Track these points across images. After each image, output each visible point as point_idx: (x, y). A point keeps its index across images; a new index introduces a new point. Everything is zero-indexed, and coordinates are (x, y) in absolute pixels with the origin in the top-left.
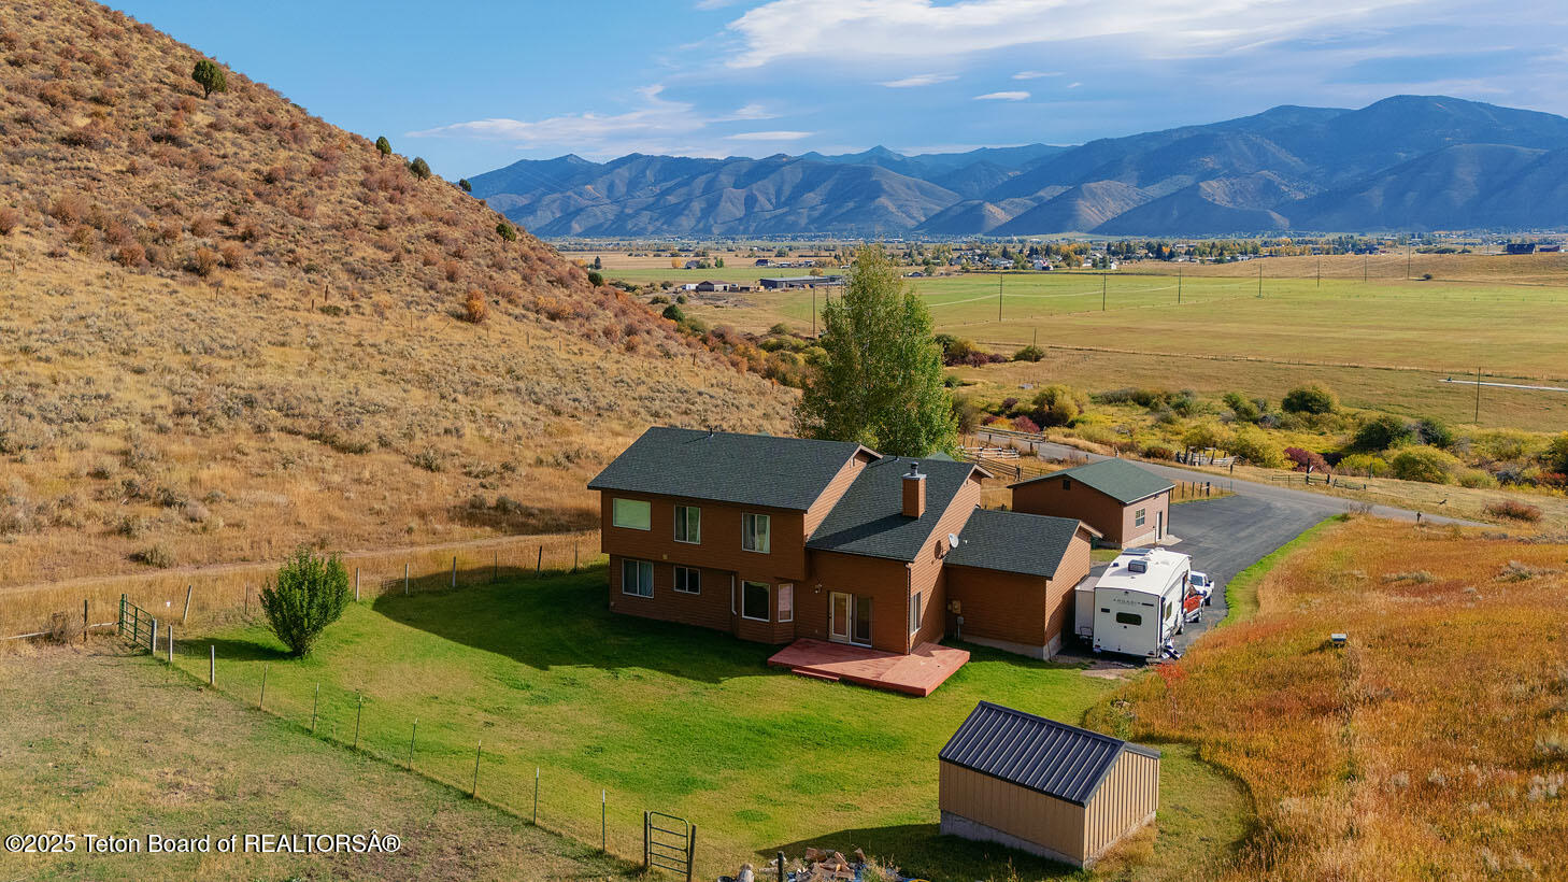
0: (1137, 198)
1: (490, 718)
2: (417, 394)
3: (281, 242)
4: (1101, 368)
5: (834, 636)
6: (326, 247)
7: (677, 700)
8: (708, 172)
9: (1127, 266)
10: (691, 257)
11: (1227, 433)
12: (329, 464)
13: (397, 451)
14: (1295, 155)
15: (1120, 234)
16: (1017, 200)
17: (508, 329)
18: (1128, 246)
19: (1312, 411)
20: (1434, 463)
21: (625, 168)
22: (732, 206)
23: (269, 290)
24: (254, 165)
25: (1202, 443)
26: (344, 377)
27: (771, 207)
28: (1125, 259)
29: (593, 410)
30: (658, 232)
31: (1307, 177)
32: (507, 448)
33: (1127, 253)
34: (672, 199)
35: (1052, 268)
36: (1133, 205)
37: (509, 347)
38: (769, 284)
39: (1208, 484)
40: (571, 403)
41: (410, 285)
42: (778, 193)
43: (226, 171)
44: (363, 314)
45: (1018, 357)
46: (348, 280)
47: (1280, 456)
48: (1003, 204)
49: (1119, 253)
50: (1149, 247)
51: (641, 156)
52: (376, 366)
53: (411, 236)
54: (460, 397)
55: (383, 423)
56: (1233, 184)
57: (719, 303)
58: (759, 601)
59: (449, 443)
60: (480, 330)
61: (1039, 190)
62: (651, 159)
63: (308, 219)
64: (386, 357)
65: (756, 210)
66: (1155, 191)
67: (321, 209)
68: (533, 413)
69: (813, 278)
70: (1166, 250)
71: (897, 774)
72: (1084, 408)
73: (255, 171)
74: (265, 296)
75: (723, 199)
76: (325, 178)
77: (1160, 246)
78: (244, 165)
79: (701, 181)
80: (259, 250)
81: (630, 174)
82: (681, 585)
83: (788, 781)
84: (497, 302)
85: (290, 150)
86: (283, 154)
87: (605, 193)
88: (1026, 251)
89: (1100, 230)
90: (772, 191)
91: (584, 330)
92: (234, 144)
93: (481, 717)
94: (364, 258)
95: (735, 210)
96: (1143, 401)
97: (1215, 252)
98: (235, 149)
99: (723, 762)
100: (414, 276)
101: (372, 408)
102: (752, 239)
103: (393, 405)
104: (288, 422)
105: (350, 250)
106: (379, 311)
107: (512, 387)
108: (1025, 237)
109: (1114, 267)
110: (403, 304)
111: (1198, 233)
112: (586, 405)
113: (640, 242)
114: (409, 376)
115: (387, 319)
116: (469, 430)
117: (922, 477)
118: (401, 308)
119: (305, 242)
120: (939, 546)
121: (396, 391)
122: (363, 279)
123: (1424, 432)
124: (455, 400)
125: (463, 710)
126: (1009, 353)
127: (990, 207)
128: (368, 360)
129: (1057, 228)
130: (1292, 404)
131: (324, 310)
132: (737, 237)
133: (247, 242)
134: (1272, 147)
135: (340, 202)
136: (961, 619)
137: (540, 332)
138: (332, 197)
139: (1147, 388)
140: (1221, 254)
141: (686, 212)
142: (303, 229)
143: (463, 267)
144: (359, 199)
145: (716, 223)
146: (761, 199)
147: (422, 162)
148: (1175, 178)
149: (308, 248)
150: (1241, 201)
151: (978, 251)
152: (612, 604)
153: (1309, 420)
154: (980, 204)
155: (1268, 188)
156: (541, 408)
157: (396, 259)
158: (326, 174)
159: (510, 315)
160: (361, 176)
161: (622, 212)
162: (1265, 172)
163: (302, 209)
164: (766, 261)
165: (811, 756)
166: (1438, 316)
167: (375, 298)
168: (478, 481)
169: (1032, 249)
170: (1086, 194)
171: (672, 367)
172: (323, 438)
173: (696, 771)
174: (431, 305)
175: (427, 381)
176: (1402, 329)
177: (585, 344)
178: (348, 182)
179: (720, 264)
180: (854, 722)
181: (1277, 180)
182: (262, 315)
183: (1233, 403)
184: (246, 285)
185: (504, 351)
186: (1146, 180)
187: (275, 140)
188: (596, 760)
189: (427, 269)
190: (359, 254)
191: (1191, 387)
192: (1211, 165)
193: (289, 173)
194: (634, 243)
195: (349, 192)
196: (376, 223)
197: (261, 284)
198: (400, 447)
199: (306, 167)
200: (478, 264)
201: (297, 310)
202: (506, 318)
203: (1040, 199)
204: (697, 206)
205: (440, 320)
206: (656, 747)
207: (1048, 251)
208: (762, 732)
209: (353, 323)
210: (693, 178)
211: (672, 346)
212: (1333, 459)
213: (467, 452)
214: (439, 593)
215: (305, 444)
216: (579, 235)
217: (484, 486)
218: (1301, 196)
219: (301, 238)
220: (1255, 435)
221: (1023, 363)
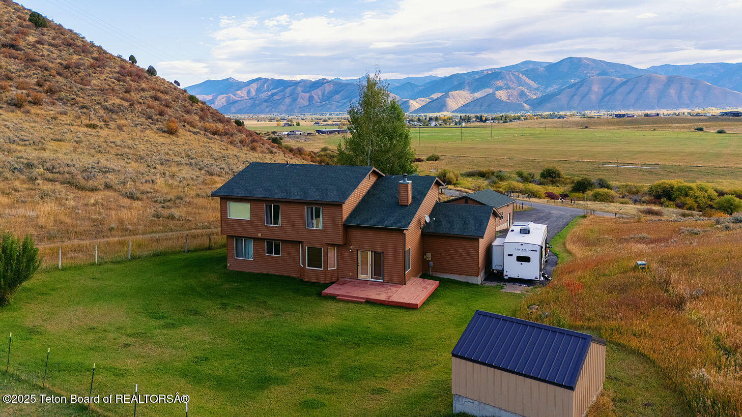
0: (471, 98)
1: (129, 340)
2: (134, 165)
3: (68, 94)
4: (463, 163)
5: (361, 277)
6: (93, 98)
7: (263, 321)
8: (292, 86)
9: (468, 124)
10: (285, 122)
11: (521, 186)
12: (71, 196)
13: (115, 190)
14: (532, 81)
15: (465, 113)
16: (423, 99)
17: (190, 138)
18: (468, 116)
19: (552, 177)
20: (609, 196)
21: (255, 83)
22: (303, 101)
23: (57, 115)
24: (58, 61)
25: (512, 190)
26: (93, 156)
27: (319, 101)
28: (468, 122)
29: (231, 173)
30: (270, 112)
31: (537, 89)
32: (180, 189)
33: (468, 120)
34: (276, 97)
35: (438, 125)
36: (469, 101)
37: (189, 145)
38: (319, 132)
39: (523, 204)
40: (219, 170)
41: (138, 117)
42: (323, 95)
43: (43, 62)
44: (110, 128)
45: (428, 159)
46: (104, 113)
47: (543, 195)
48: (417, 100)
49: (465, 120)
50: (477, 117)
51: (262, 79)
52: (113, 151)
53: (142, 96)
54: (158, 166)
55: (109, 176)
56: (508, 92)
57: (298, 140)
58: (316, 258)
59: (147, 187)
60: (174, 138)
61: (432, 95)
62: (266, 80)
63: (86, 85)
64: (119, 147)
65: (313, 102)
66: (478, 95)
67: (94, 82)
68: (198, 174)
69: (339, 129)
70: (484, 119)
71: (409, 362)
72: (458, 179)
73: (59, 63)
74: (55, 118)
75: (299, 98)
76: (98, 69)
77: (481, 116)
78: (52, 60)
79: (288, 90)
80: (55, 98)
81: (257, 86)
82: (270, 252)
83: (337, 373)
84: (184, 126)
85: (80, 55)
86: (75, 57)
87: (246, 94)
88: (428, 119)
89: (456, 111)
90: (320, 93)
91: (229, 140)
92: (48, 50)
93: (124, 340)
94: (114, 104)
95: (304, 102)
96: (482, 175)
97: (503, 119)
98: (48, 53)
99: (292, 362)
100: (140, 112)
101: (104, 170)
102: (312, 114)
103: (117, 169)
104: (50, 175)
105: (107, 100)
106: (120, 128)
107: (188, 162)
108: (426, 114)
109: (463, 124)
110: (133, 125)
111: (495, 112)
112: (227, 171)
113: (262, 116)
114: (130, 156)
115: (124, 131)
116: (160, 181)
117: (410, 182)
118: (132, 126)
119: (82, 95)
120: (419, 222)
121: (122, 163)
122: (112, 113)
123: (599, 184)
124: (155, 168)
125: (111, 336)
126: (424, 158)
127: (411, 102)
128: (109, 149)
129: (439, 111)
130: (544, 175)
131: (88, 126)
132: (306, 114)
133: (48, 94)
134: (523, 77)
135: (105, 80)
136: (431, 264)
137: (206, 140)
138: (101, 78)
139: (484, 170)
140: (506, 119)
141: (283, 103)
142: (81, 89)
143: (169, 111)
144: (115, 79)
145: (296, 108)
146: (316, 97)
147: (153, 68)
148: (486, 89)
149: (83, 98)
150: (512, 99)
151: (408, 119)
152: (228, 265)
153: (552, 181)
154: (408, 101)
155: (522, 94)
156: (203, 172)
157: (132, 105)
158: (98, 67)
159: (190, 132)
160: (117, 69)
161: (254, 103)
162: (521, 87)
163: (83, 81)
164: (319, 123)
165: (351, 353)
166: (593, 141)
167: (119, 122)
168: (161, 205)
169: (430, 118)
170: (450, 96)
171: (274, 157)
172: (71, 183)
173: (272, 371)
174: (149, 126)
175: (140, 159)
176: (580, 146)
177: (229, 146)
178: (111, 71)
179: (298, 124)
180: (377, 328)
181: (525, 90)
182: (51, 127)
183: (520, 175)
184: (44, 113)
185: (186, 147)
186: (473, 91)
187: (71, 50)
188: (200, 368)
189: (148, 110)
190: (111, 102)
191: (502, 169)
192: (500, 84)
193: (78, 66)
194: (259, 116)
195: (111, 76)
196: (124, 90)
197: (52, 112)
198: (117, 188)
199: (87, 63)
200: (177, 110)
201: (72, 125)
202: (189, 133)
203: (432, 98)
204: (288, 100)
205: (153, 133)
206: (246, 354)
207: (436, 119)
208: (319, 338)
209: (104, 132)
210: (286, 88)
211: (274, 150)
212: (564, 196)
213: (157, 191)
214: (118, 262)
215: (58, 186)
216: (235, 113)
217: (163, 207)
218: (535, 97)
219: (79, 93)
220: (533, 187)
221: (430, 162)
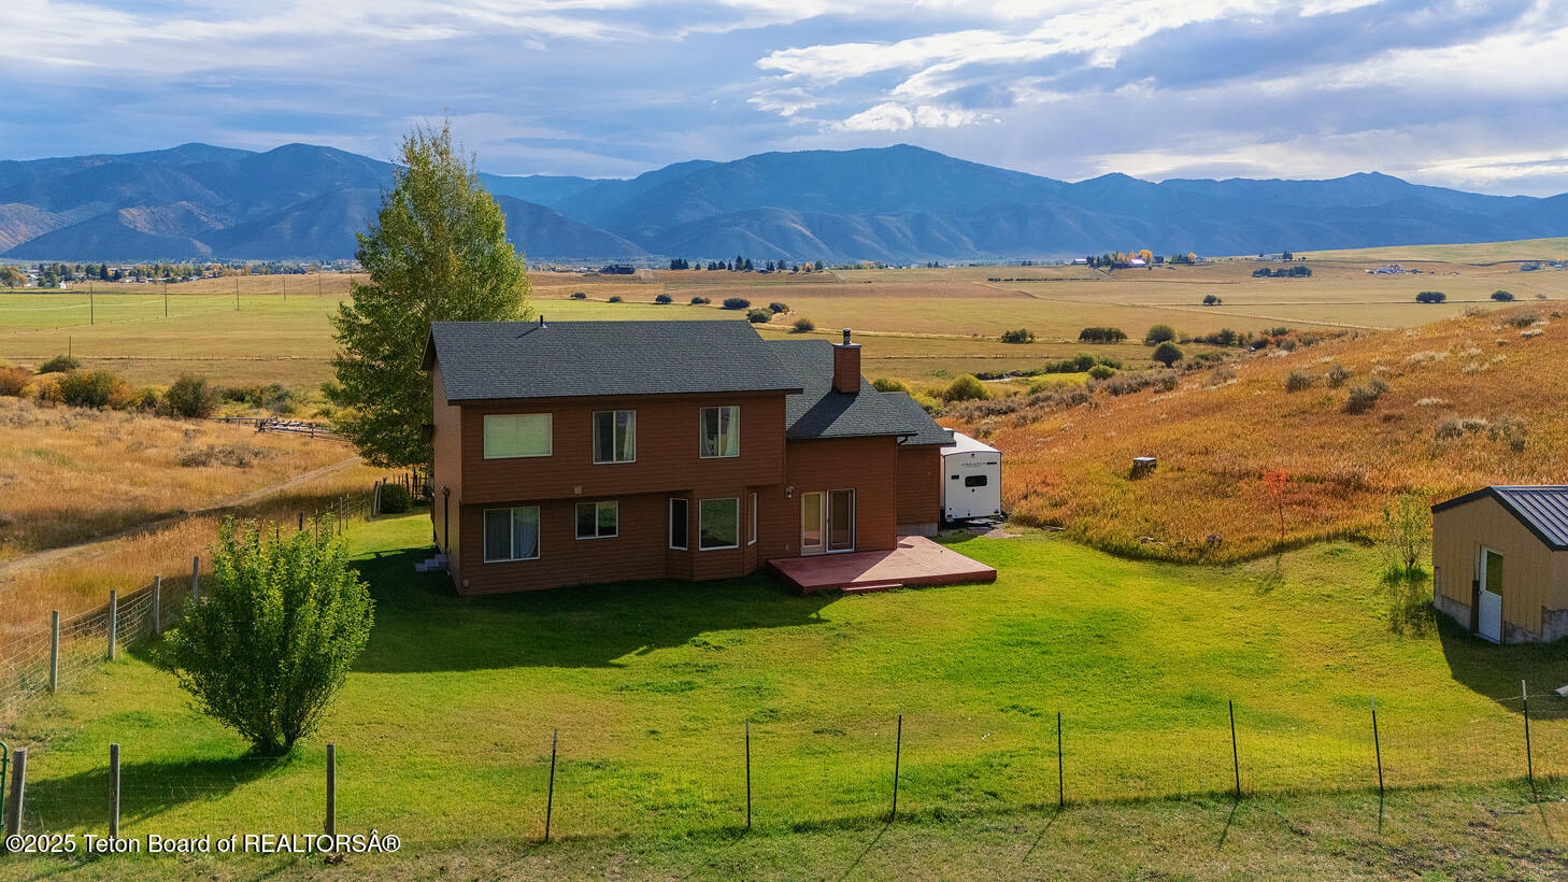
0: (51, 223)
5: (806, 550)
9: (75, 286)
14: (210, 189)
15: (49, 258)
18: (63, 268)
28: (69, 279)
31: (224, 209)
33: (66, 275)
36: (48, 229)
45: (46, 369)
49: (57, 275)
56: (153, 213)
66: (72, 216)
70: (111, 271)
82: (586, 530)
89: (12, 254)
97: (161, 273)
109: (62, 286)
111: (138, 256)
134: (188, 181)
140: (169, 275)
148: (91, 204)
150: (163, 229)
155: (188, 218)
162: (184, 202)
181: (197, 211)
186: (59, 205)
192: (128, 194)
218: (220, 227)
